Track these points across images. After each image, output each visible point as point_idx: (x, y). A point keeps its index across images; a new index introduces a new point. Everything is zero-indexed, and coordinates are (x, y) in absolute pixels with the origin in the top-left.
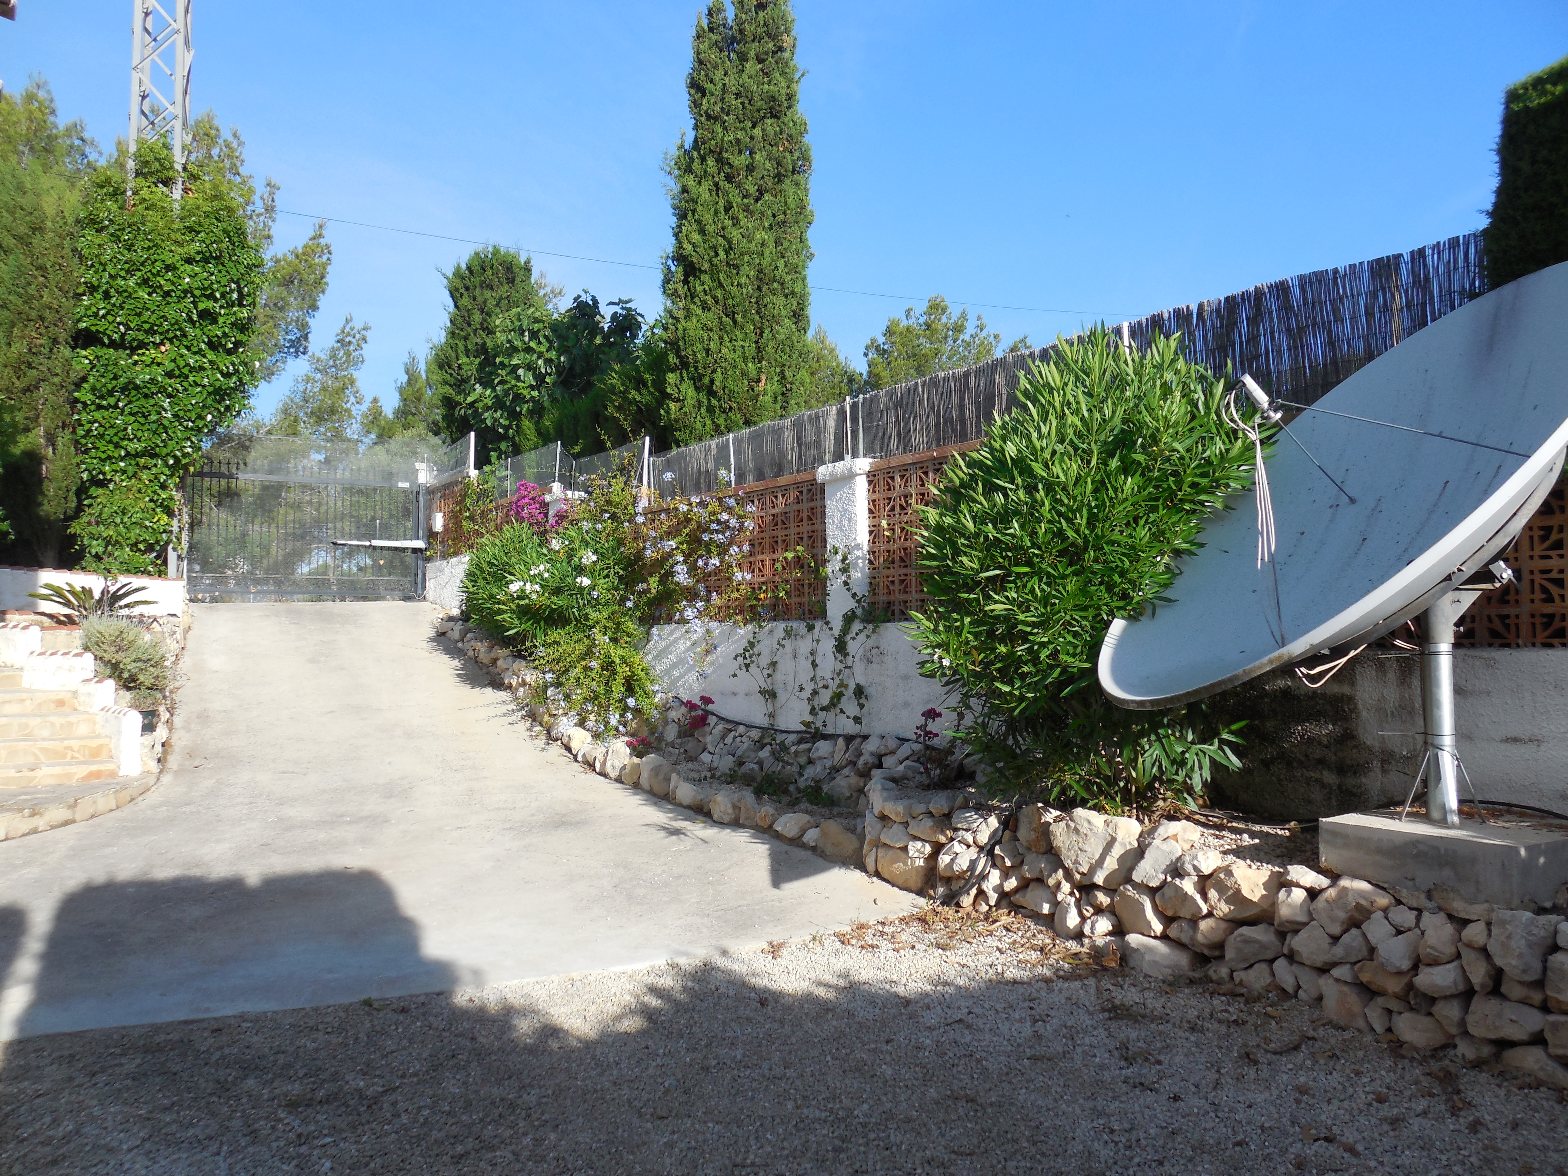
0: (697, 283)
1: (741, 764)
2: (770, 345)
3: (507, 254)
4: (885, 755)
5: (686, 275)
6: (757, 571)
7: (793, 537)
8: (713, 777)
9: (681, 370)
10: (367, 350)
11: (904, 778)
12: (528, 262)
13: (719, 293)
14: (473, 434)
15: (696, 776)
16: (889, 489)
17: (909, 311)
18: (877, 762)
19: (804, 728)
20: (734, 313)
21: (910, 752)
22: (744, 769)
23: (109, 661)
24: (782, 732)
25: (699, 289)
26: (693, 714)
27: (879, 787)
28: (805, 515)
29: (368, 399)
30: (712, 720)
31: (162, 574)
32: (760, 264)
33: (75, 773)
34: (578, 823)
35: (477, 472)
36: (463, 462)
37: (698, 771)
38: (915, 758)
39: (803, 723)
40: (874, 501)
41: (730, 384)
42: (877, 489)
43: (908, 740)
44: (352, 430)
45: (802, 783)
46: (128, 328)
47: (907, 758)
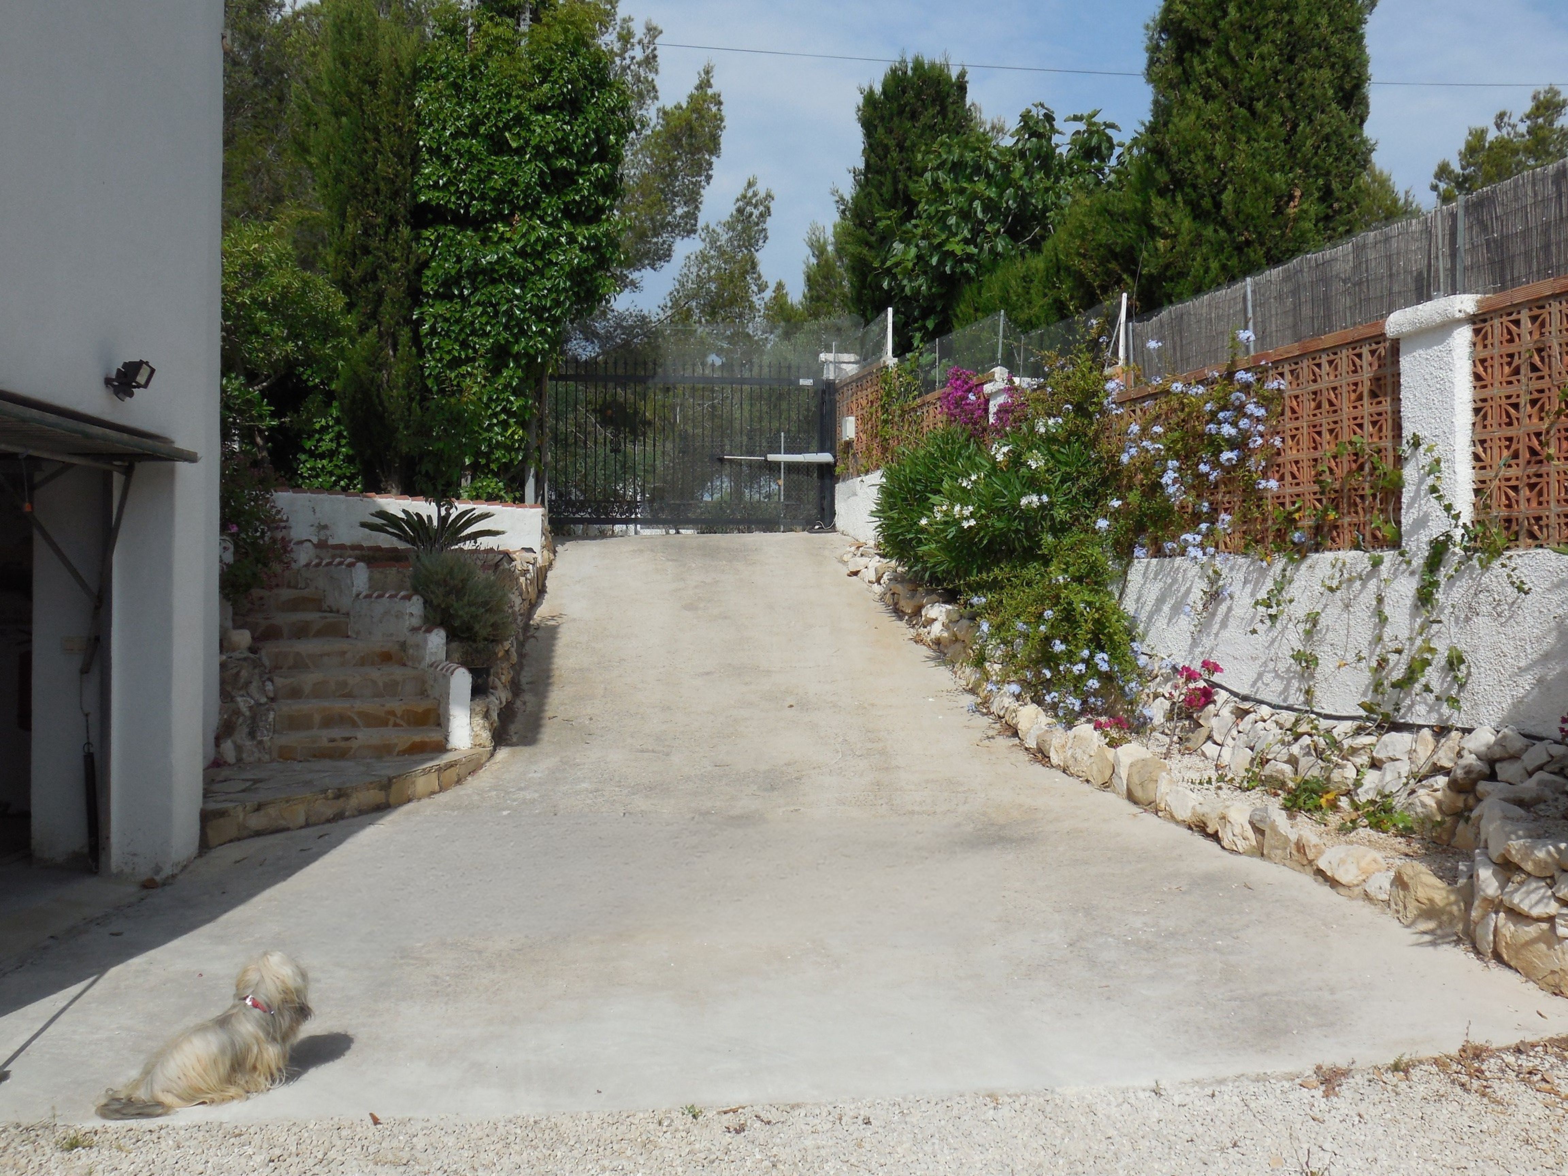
0: (1196, 61)
1: (1264, 762)
2: (1309, 143)
3: (933, 66)
4: (1501, 760)
5: (1181, 50)
6: (1288, 478)
7: (1346, 423)
8: (1221, 778)
9: (1174, 191)
10: (770, 224)
11: (1539, 800)
12: (962, 75)
13: (1227, 72)
14: (890, 310)
15: (1196, 777)
16: (1511, 341)
17: (1501, 116)
18: (1486, 770)
19: (1363, 713)
20: (1252, 99)
21: (1545, 758)
22: (1268, 770)
23: (439, 606)
24: (1327, 717)
25: (1199, 69)
26: (1192, 686)
27: (1498, 813)
28: (1365, 390)
29: (772, 286)
30: (1221, 696)
31: (520, 500)
32: (1291, 22)
33: (396, 745)
34: (1023, 839)
35: (896, 360)
36: (879, 346)
37: (1199, 770)
38: (1555, 767)
39: (1362, 705)
40: (1483, 361)
41: (1247, 206)
42: (1489, 342)
43: (1541, 739)
44: (756, 327)
45: (1363, 797)
46: (473, 198)
47: (1540, 768)
